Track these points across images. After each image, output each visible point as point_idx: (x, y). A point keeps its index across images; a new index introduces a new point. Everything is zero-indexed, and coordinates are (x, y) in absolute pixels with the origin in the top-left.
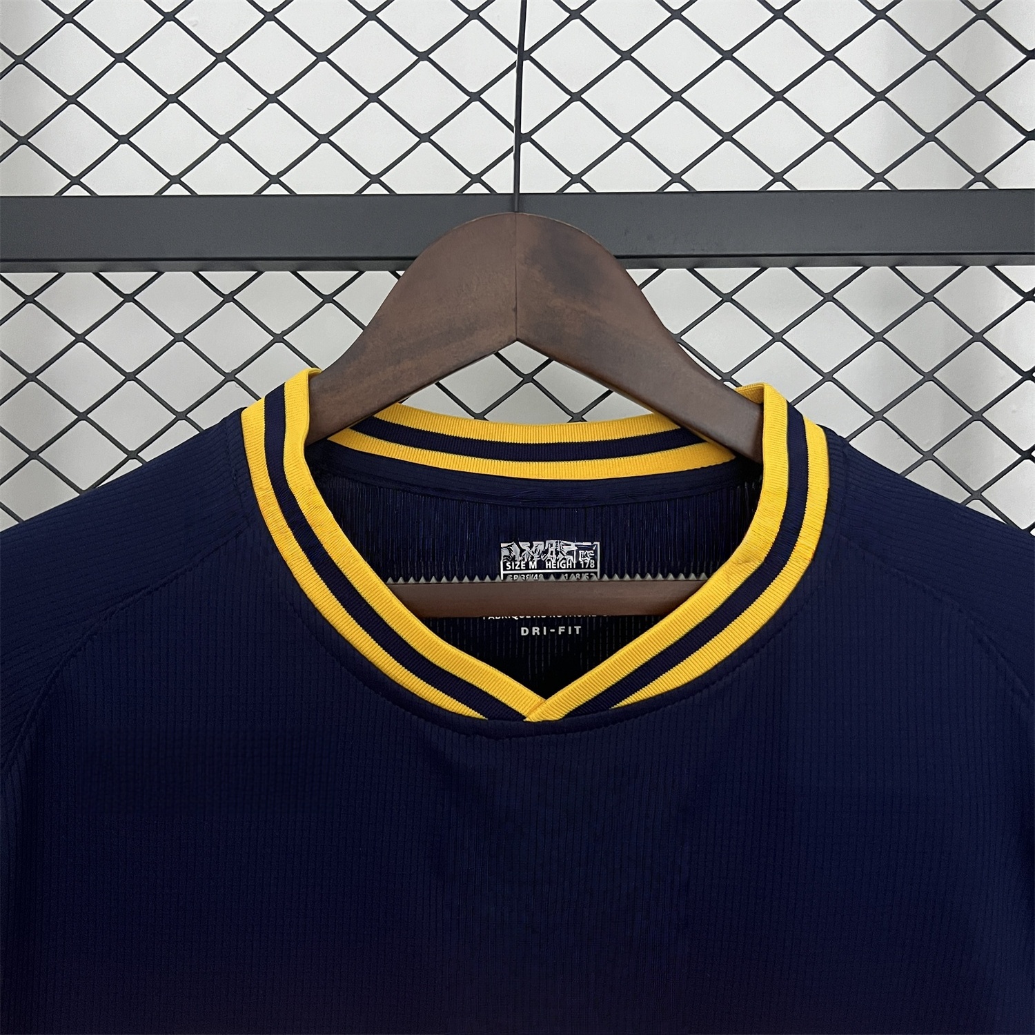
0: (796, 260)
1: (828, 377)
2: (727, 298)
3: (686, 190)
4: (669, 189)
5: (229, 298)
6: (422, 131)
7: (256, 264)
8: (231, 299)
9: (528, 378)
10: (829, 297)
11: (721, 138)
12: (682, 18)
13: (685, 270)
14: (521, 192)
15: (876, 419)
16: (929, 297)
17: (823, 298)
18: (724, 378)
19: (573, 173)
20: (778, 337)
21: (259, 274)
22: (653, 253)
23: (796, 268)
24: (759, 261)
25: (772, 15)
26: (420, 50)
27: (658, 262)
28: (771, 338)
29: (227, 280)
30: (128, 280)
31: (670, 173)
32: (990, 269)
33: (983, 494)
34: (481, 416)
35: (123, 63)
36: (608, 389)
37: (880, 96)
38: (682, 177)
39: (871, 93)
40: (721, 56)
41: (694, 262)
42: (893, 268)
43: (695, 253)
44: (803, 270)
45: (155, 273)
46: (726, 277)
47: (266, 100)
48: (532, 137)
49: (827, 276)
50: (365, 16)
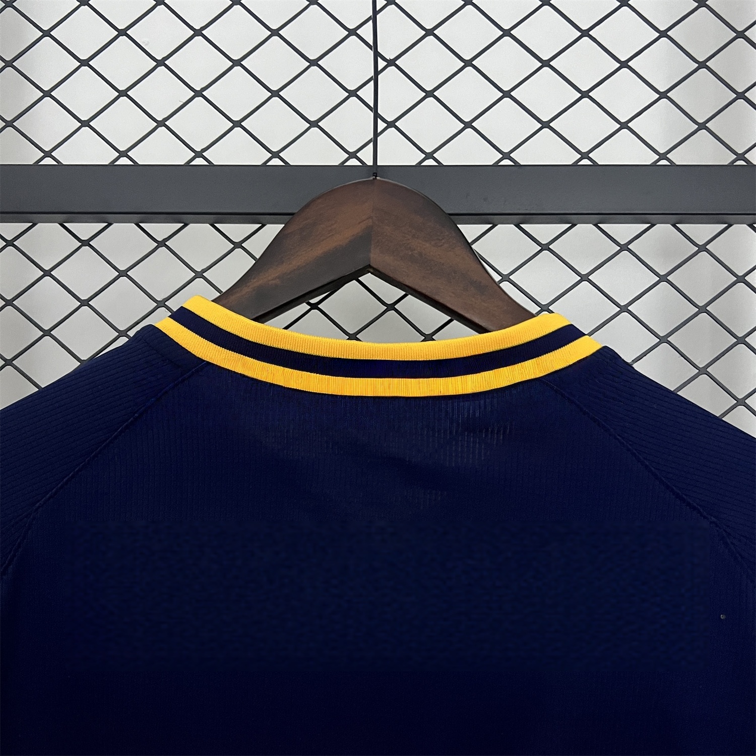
0: (599, 218)
1: (624, 309)
2: (545, 247)
3: (513, 164)
4: (501, 164)
5: (162, 244)
6: (312, 119)
7: (183, 217)
8: (163, 244)
9: (391, 307)
10: (624, 247)
11: (541, 125)
12: (511, 35)
13: (513, 225)
14: (378, 164)
15: (661, 342)
16: (703, 248)
17: (619, 248)
18: (543, 309)
19: (427, 152)
20: (584, 278)
21: (186, 225)
22: (488, 212)
23: (599, 225)
24: (570, 218)
25: (580, 34)
26: (311, 58)
27: (491, 218)
28: (580, 278)
29: (161, 230)
30: (85, 229)
31: (501, 152)
32: (749, 227)
33: (746, 401)
34: (353, 337)
35: (87, 67)
36: (450, 318)
37: (663, 95)
38: (511, 155)
39: (656, 93)
40: (541, 64)
41: (520, 219)
42: (674, 226)
43: (520, 212)
44: (604, 226)
45: (106, 224)
46: (544, 231)
47: (194, 95)
48: (396, 124)
49: (623, 231)
50: (270, 33)
